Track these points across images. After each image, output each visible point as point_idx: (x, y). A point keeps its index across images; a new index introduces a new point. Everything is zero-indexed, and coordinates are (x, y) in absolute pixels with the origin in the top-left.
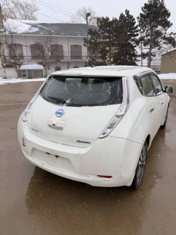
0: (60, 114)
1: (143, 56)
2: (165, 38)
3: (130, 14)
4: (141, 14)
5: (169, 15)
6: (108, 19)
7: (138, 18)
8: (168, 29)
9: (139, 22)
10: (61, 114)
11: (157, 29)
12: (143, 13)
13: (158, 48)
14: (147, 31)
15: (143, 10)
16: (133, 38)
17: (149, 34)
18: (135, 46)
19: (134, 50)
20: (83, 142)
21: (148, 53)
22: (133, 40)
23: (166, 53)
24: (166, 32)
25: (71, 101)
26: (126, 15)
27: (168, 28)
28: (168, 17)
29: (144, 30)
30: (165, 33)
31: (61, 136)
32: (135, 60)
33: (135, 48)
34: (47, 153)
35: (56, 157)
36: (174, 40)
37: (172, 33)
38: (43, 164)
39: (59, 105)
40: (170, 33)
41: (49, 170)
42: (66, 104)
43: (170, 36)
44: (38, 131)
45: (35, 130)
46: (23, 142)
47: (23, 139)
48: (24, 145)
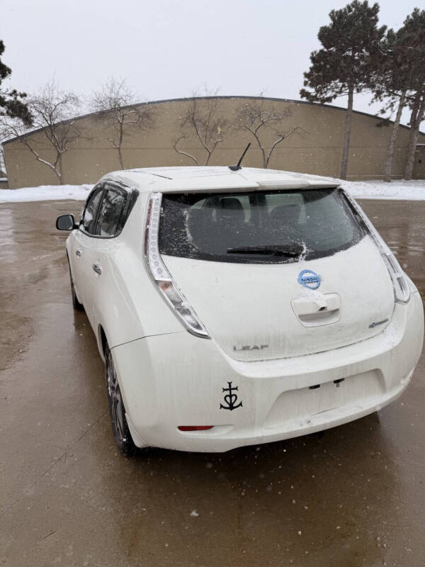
0: (312, 281)
8: (4, 81)
20: (380, 323)
23: (14, 136)
27: (3, 76)
34: (311, 388)
35: (335, 384)
36: (26, 109)
37: (15, 92)
38: (309, 422)
39: (288, 262)
40: (10, 91)
41: (331, 423)
42: (304, 257)
43: (16, 98)
44: (267, 346)
45: (256, 348)
46: (228, 399)
47: (230, 389)
48: (235, 405)
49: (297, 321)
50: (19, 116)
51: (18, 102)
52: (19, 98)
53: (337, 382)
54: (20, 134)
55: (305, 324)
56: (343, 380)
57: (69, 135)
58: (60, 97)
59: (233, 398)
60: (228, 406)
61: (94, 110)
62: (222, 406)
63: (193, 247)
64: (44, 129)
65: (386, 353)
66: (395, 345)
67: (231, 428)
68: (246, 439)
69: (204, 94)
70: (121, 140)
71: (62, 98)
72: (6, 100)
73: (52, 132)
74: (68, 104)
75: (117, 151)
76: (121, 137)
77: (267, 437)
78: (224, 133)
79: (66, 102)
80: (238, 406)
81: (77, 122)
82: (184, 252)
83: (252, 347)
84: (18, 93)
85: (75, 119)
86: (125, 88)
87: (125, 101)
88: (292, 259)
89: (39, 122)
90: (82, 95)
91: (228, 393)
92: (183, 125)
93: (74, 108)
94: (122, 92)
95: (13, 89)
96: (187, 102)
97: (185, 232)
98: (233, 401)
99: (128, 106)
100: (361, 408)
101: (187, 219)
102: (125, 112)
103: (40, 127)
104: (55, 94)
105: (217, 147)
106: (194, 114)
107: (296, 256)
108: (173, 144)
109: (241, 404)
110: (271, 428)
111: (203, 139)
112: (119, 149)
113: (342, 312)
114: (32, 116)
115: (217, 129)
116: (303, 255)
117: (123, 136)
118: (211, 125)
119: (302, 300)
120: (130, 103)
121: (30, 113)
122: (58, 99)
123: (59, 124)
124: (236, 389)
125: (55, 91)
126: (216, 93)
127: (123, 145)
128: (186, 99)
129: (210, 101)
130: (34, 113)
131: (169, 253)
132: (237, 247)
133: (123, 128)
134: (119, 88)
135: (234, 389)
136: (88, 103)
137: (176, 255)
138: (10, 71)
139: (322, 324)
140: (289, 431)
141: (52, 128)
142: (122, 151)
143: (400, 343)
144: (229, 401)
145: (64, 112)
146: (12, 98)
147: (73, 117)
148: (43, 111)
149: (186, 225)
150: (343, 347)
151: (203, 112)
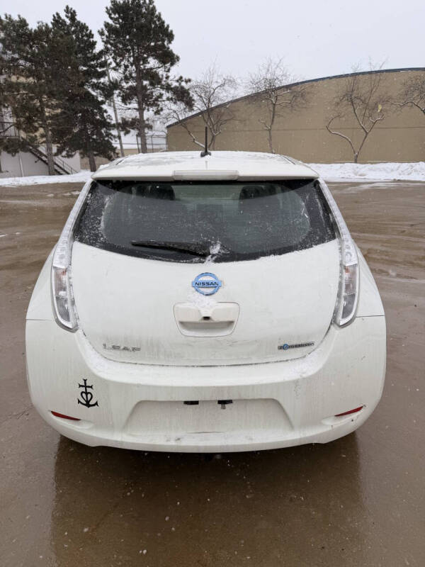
0: (208, 286)
1: (125, 126)
2: (168, 88)
3: (78, 18)
4: (107, 25)
5: (170, 37)
6: (23, 23)
7: (102, 33)
8: (173, 69)
9: (106, 43)
10: (215, 285)
11: (148, 66)
12: (111, 22)
13: (155, 109)
14: (126, 67)
15: (110, 15)
16: (95, 81)
17: (131, 74)
18: (103, 103)
19: (102, 111)
20: (297, 346)
21: (134, 120)
22: (95, 86)
23: (176, 121)
24: (169, 74)
25: (223, 247)
26: (68, 22)
27: (172, 64)
28: (170, 42)
29: (118, 65)
30: (167, 77)
31: (233, 343)
32: (108, 135)
33: (104, 107)
34: (187, 403)
35: (220, 405)
36: (189, 94)
37: (181, 78)
38: (179, 439)
39: (191, 262)
40: (177, 78)
41: (206, 447)
42: (214, 258)
43: (180, 84)
44: (139, 349)
45: (125, 349)
46: (84, 395)
47: (86, 387)
48: (91, 403)
49: (176, 328)
50: (182, 100)
51: (182, 88)
52: (183, 84)
53: (223, 403)
54: (181, 119)
55: (186, 332)
56: (230, 402)
57: (224, 118)
58: (219, 81)
59: (89, 396)
60: (85, 403)
61: (249, 92)
62: (79, 402)
63: (102, 236)
64: (202, 113)
65: (289, 383)
66: (304, 376)
67: (92, 425)
68: (108, 440)
69: (367, 69)
70: (273, 121)
71: (221, 81)
72: (172, 86)
73: (209, 116)
74: (226, 87)
75: (268, 132)
76: (273, 117)
77: (127, 443)
78: (386, 111)
79: (223, 85)
80: (94, 405)
81: (234, 104)
82: (93, 241)
83: (122, 347)
84: (183, 79)
85: (232, 102)
86: (282, 68)
87: (280, 81)
88: (197, 259)
89: (199, 106)
90: (240, 78)
91: (83, 389)
92: (338, 104)
93: (232, 91)
94: (278, 73)
95: (179, 76)
96: (347, 79)
97: (100, 221)
98: (89, 399)
99: (283, 87)
100: (251, 439)
101: (106, 206)
102: (278, 92)
103: (199, 111)
104: (215, 79)
105: (376, 125)
106: (353, 91)
107: (204, 256)
108: (327, 125)
109: (96, 404)
110: (133, 436)
111: (361, 118)
112: (270, 130)
113: (237, 326)
114: (193, 100)
115: (377, 107)
116: (213, 255)
117: (276, 117)
118: (371, 102)
119: (187, 305)
120: (285, 83)
121: (191, 98)
122: (217, 82)
123: (216, 107)
124: (91, 387)
125: (215, 75)
126: (381, 67)
127: (275, 127)
128: (347, 76)
129: (374, 76)
130: (195, 97)
131: (81, 240)
132: (142, 239)
133: (276, 109)
134: (276, 68)
135: (89, 387)
136: (244, 85)
137: (86, 243)
138: (178, 58)
139: (208, 335)
140: (152, 443)
141: (209, 111)
142: (272, 133)
143: (318, 374)
144: (85, 398)
145: (221, 95)
146: (177, 84)
147: (230, 99)
148: (203, 95)
149: (103, 213)
150: (240, 365)
151: (364, 88)
